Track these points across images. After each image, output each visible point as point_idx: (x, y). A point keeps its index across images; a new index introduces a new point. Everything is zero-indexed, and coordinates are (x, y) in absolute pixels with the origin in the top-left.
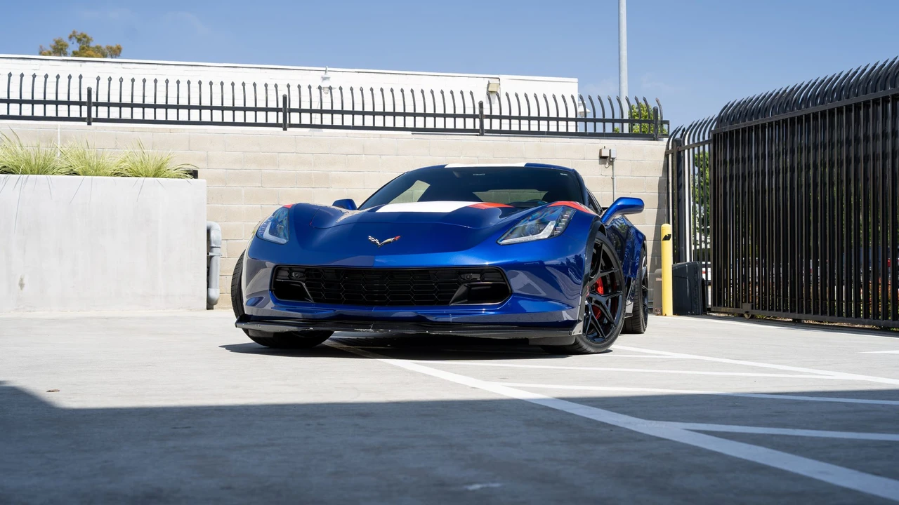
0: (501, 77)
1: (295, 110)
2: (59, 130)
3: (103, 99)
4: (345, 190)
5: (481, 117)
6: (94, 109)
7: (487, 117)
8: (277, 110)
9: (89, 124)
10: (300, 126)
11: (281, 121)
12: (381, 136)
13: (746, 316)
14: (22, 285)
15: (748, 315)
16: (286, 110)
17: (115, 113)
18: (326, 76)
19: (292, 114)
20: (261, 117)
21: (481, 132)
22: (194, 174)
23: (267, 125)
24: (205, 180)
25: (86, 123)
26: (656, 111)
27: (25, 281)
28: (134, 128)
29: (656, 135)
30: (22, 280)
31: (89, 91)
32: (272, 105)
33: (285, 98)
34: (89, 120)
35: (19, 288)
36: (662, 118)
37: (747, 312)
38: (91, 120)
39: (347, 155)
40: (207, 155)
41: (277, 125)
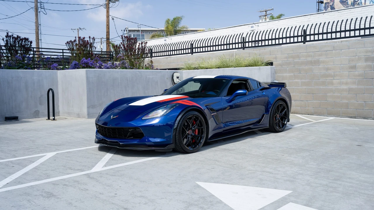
1: (308, 35)
2: (234, 52)
3: (247, 40)
4: (326, 66)
8: (301, 36)
10: (310, 41)
11: (303, 40)
16: (305, 35)
19: (307, 37)
20: (296, 39)
22: (271, 64)
23: (298, 42)
25: (243, 49)
28: (254, 49)
31: (244, 38)
32: (300, 34)
33: (304, 30)
39: (327, 51)
40: (276, 57)
41: (301, 42)
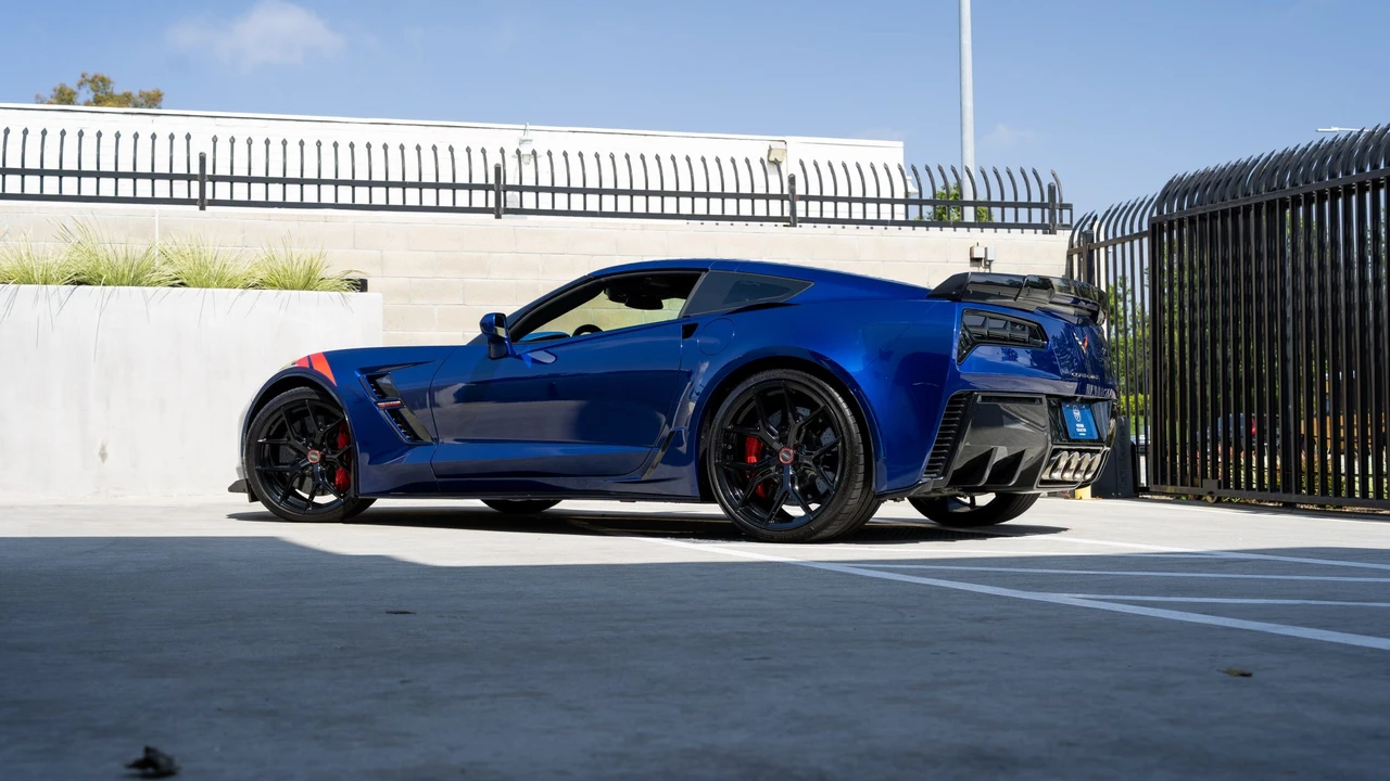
0: (786, 138)
1: (513, 188)
2: (157, 218)
3: (223, 170)
5: (792, 198)
6: (209, 185)
7: (801, 198)
8: (486, 187)
9: (202, 208)
10: (521, 211)
11: (492, 204)
12: (643, 227)
13: (1209, 498)
14: (103, 456)
15: (1213, 498)
16: (499, 187)
17: (240, 191)
18: (525, 138)
19: (508, 193)
20: (462, 198)
21: (792, 221)
22: (362, 286)
23: (470, 210)
24: (380, 295)
25: (198, 207)
26: (1052, 190)
27: (108, 450)
28: (269, 215)
29: (1054, 225)
30: (103, 448)
31: (203, 159)
32: (479, 179)
33: (497, 169)
34: (202, 203)
35: (99, 459)
36: (1061, 200)
37: (1211, 493)
38: (206, 202)
39: (592, 255)
40: (382, 257)
41: (486, 210)
